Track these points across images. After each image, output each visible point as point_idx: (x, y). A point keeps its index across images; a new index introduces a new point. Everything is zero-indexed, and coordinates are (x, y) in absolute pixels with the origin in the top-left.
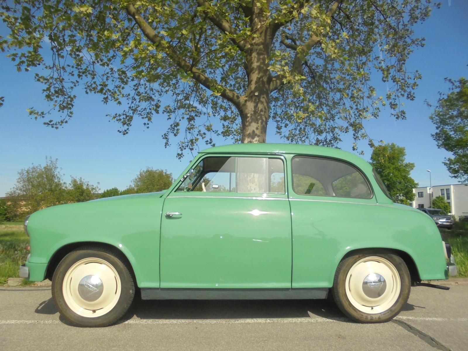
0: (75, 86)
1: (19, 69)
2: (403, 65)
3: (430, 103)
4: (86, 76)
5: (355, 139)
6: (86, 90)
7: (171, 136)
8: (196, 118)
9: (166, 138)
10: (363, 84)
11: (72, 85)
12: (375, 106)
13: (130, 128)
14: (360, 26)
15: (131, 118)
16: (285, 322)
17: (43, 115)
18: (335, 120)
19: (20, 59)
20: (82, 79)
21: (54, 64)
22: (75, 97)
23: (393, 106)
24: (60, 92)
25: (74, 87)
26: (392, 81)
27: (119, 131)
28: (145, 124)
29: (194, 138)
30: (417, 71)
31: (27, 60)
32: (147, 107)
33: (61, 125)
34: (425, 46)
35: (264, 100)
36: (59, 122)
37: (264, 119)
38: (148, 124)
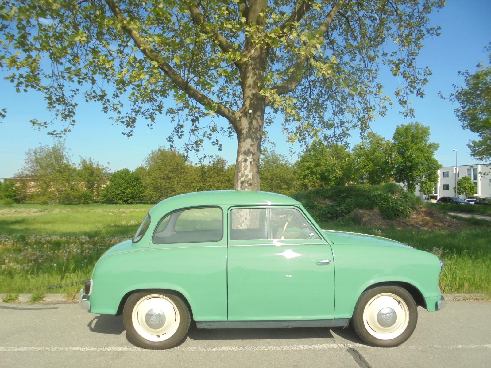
0: (76, 94)
1: (18, 91)
2: (413, 61)
3: (443, 96)
4: (86, 81)
5: (362, 138)
6: (86, 98)
7: (175, 138)
8: (200, 118)
9: (171, 141)
10: (370, 82)
11: (73, 94)
12: (382, 105)
13: (134, 130)
14: (373, 12)
15: (134, 121)
17: (46, 125)
18: (344, 114)
19: (19, 79)
20: (82, 85)
21: (53, 73)
22: (76, 104)
23: (403, 103)
24: (61, 100)
25: (75, 95)
26: (402, 76)
27: (123, 133)
28: (148, 125)
29: (199, 140)
30: (427, 67)
31: (25, 81)
32: (150, 108)
33: (64, 134)
34: (440, 35)
35: (259, 118)
36: (62, 132)
37: (259, 137)
38: (151, 125)
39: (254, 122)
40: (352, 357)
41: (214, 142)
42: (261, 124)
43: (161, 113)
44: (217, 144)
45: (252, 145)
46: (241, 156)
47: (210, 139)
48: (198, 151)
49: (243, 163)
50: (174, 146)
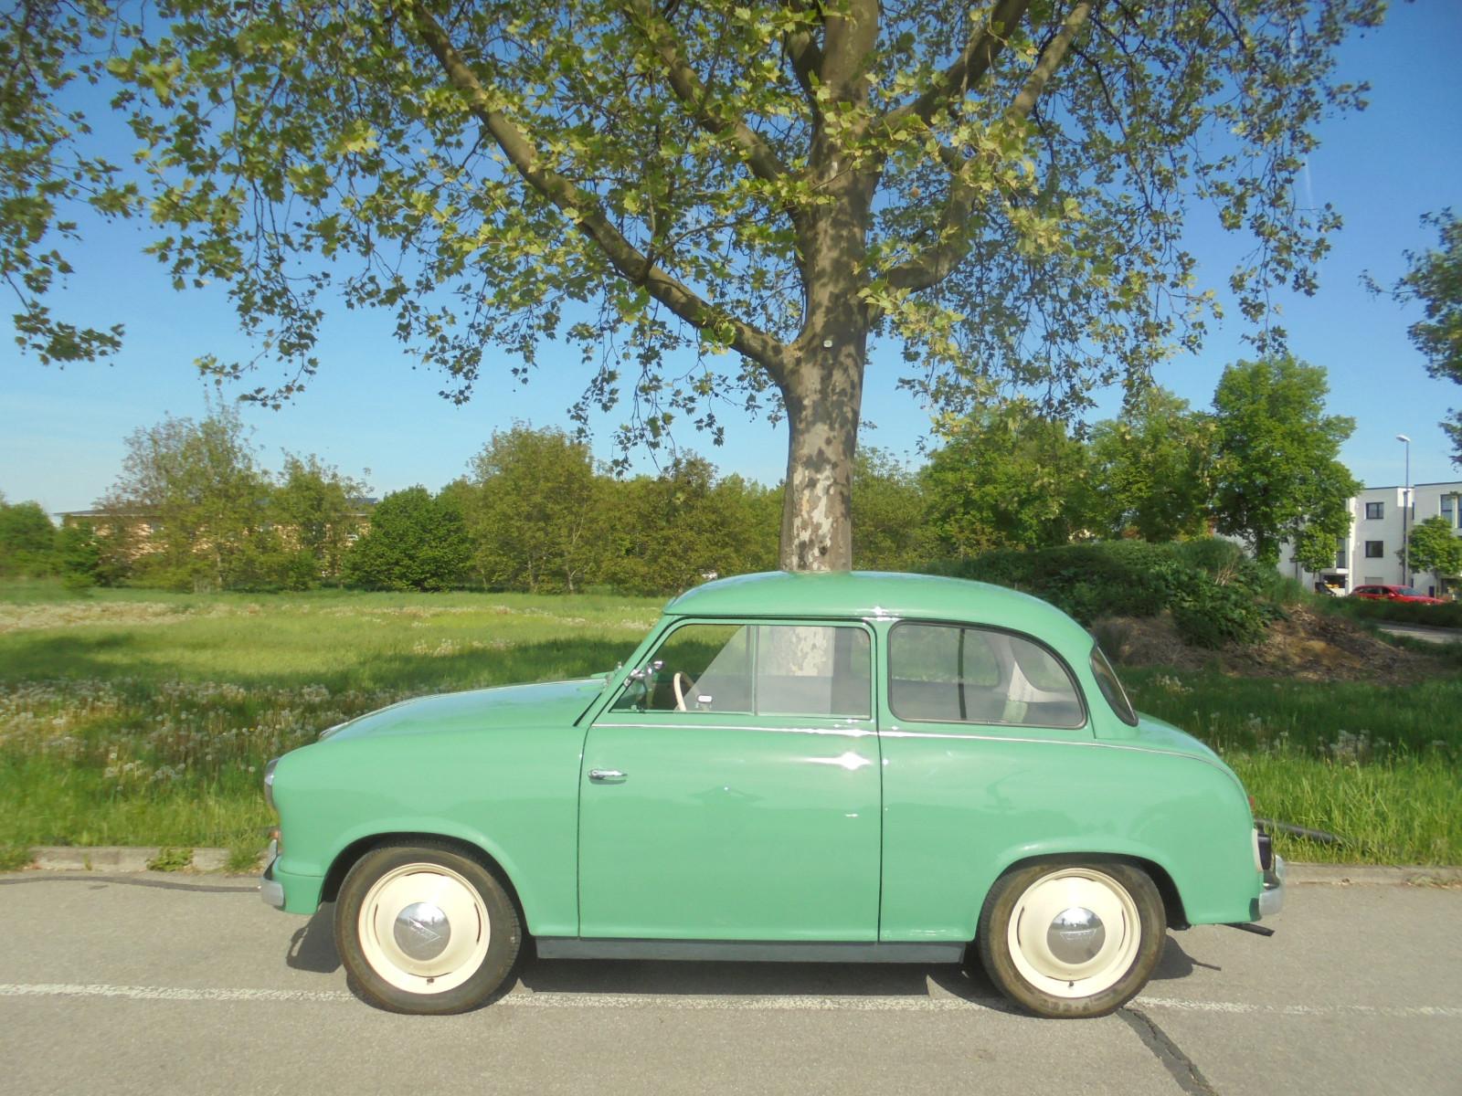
0: (320, 286)
1: (179, 285)
2: (1288, 186)
3: (1376, 283)
4: (345, 246)
5: (1129, 412)
6: (347, 298)
7: (594, 410)
8: (663, 352)
9: (579, 417)
10: (1159, 249)
11: (313, 286)
12: (1194, 319)
13: (474, 384)
14: (1169, 39)
15: (475, 357)
16: (867, 1008)
17: (237, 374)
18: (1077, 339)
19: (181, 253)
20: (334, 258)
21: (260, 226)
22: (319, 314)
23: (1252, 309)
25: (318, 290)
26: (1253, 231)
27: (442, 393)
28: (515, 371)
29: (660, 415)
30: (1328, 206)
31: (199, 257)
32: (520, 323)
33: (286, 398)
34: (1367, 109)
35: (849, 362)
36: (280, 391)
37: (850, 415)
38: (525, 371)
39: (838, 376)
40: (1132, 1032)
41: (701, 421)
42: (856, 379)
43: (552, 336)
44: (710, 425)
45: (829, 442)
46: (800, 469)
47: (690, 411)
48: (655, 445)
49: (807, 492)
50: (588, 432)
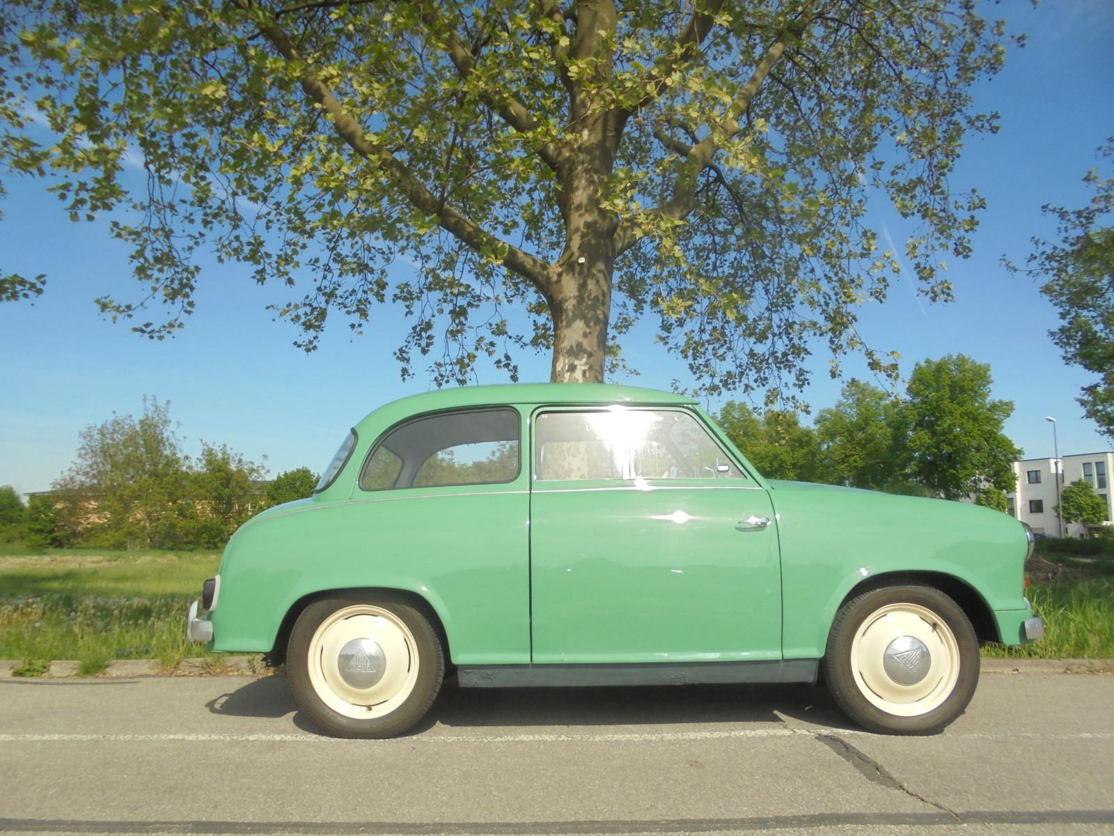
0: (197, 243)
1: (74, 217)
2: (942, 178)
4: (220, 222)
5: (834, 350)
6: (218, 254)
7: (414, 352)
8: (469, 310)
9: (403, 359)
10: (848, 225)
11: (191, 243)
12: (877, 273)
13: (320, 335)
15: (322, 315)
17: (130, 312)
18: (793, 306)
19: (77, 194)
20: (211, 229)
21: (151, 199)
22: (197, 269)
24: (166, 259)
25: (195, 247)
26: (920, 215)
27: (295, 343)
28: (353, 326)
29: (466, 355)
30: (974, 191)
31: (92, 197)
32: (357, 288)
33: (169, 332)
34: (999, 131)
35: (600, 276)
36: (164, 327)
37: (601, 317)
38: (360, 325)
39: (591, 284)
41: (499, 362)
42: (606, 290)
43: (382, 301)
44: (507, 365)
45: (585, 335)
46: (561, 358)
47: (490, 354)
48: (463, 382)
49: (567, 375)
50: (410, 372)
